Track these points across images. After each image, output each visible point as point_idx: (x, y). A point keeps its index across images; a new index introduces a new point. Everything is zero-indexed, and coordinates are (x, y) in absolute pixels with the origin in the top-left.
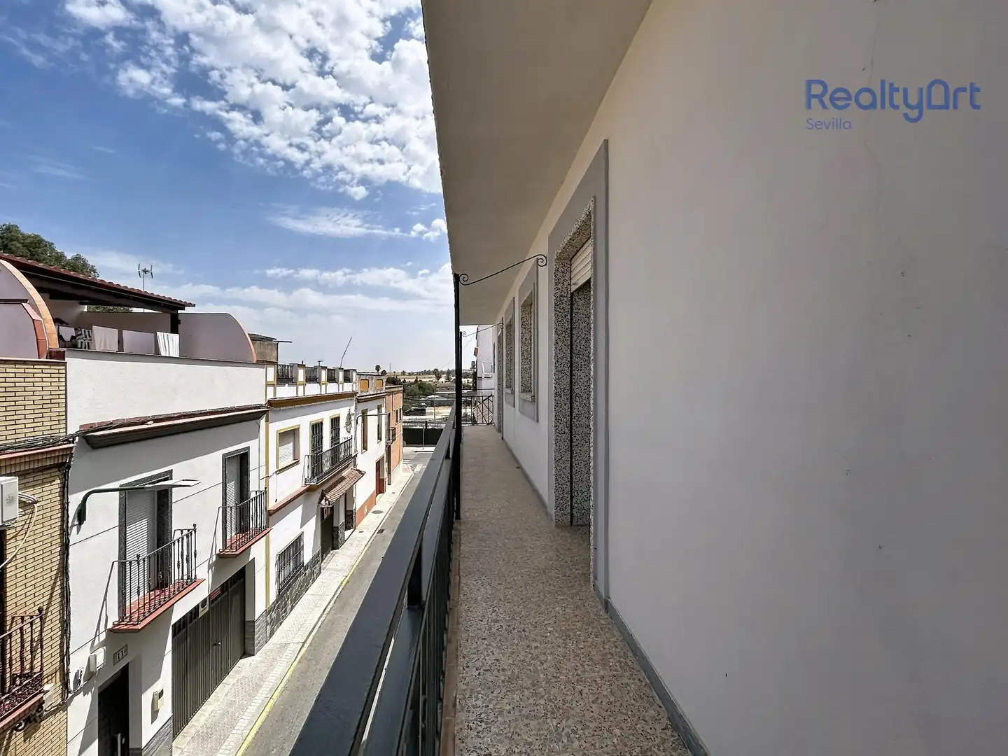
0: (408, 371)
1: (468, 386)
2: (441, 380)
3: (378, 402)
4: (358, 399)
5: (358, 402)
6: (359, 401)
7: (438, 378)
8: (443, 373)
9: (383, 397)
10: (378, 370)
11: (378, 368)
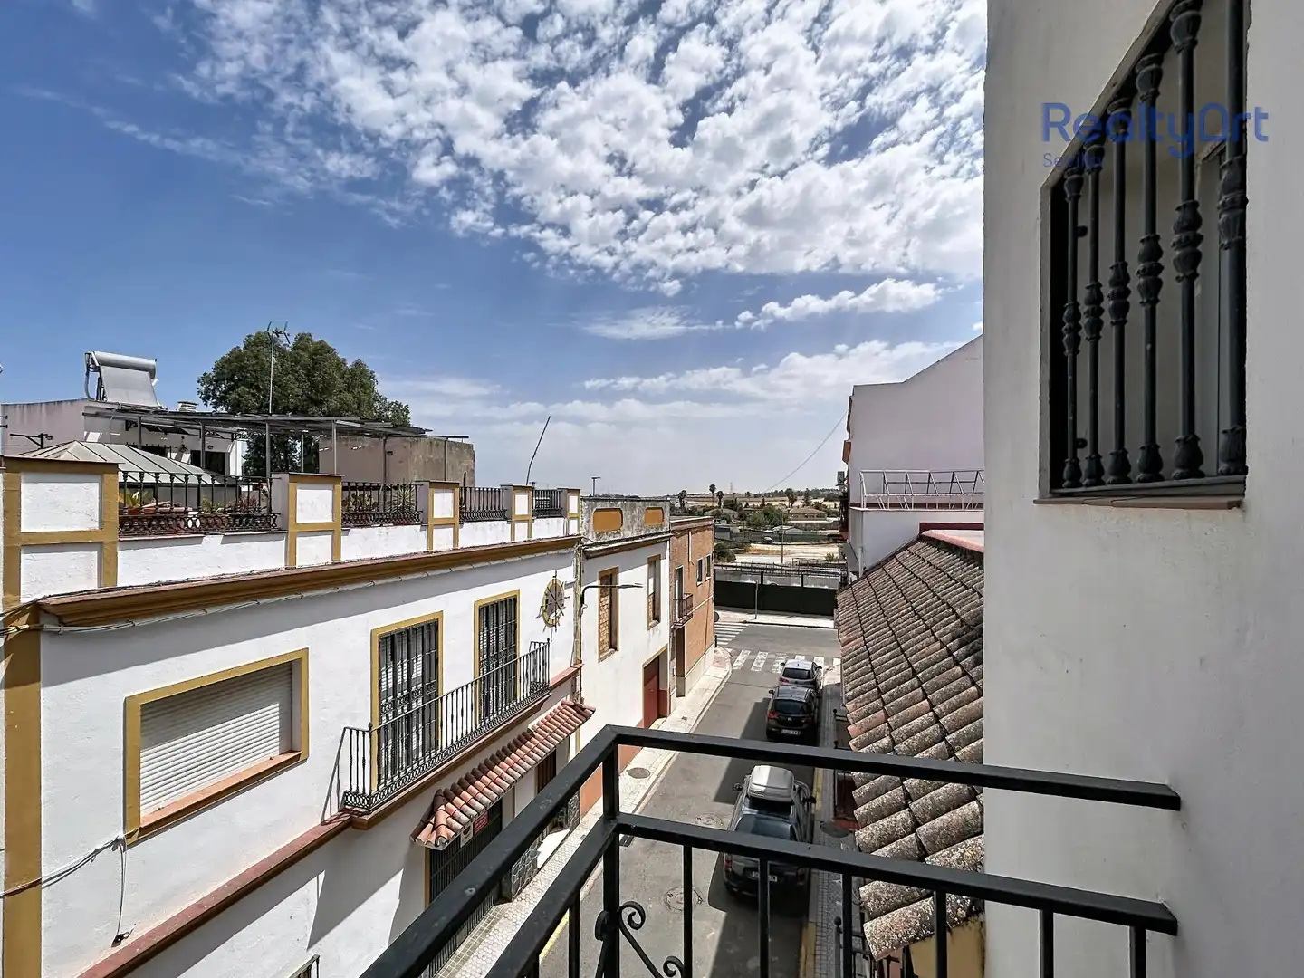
0: (753, 492)
1: (835, 512)
2: (796, 504)
3: (651, 552)
4: (585, 552)
5: (587, 558)
6: (588, 555)
7: (792, 501)
8: (799, 494)
9: (663, 541)
10: (713, 491)
11: (712, 488)
